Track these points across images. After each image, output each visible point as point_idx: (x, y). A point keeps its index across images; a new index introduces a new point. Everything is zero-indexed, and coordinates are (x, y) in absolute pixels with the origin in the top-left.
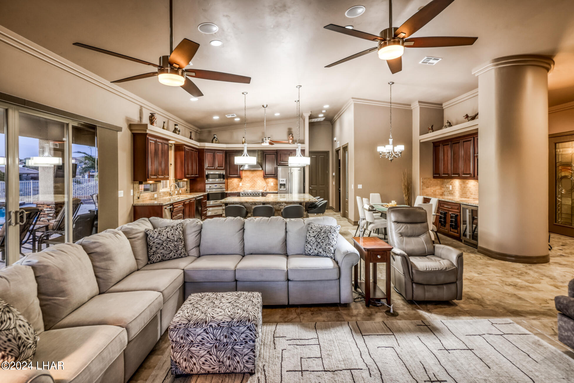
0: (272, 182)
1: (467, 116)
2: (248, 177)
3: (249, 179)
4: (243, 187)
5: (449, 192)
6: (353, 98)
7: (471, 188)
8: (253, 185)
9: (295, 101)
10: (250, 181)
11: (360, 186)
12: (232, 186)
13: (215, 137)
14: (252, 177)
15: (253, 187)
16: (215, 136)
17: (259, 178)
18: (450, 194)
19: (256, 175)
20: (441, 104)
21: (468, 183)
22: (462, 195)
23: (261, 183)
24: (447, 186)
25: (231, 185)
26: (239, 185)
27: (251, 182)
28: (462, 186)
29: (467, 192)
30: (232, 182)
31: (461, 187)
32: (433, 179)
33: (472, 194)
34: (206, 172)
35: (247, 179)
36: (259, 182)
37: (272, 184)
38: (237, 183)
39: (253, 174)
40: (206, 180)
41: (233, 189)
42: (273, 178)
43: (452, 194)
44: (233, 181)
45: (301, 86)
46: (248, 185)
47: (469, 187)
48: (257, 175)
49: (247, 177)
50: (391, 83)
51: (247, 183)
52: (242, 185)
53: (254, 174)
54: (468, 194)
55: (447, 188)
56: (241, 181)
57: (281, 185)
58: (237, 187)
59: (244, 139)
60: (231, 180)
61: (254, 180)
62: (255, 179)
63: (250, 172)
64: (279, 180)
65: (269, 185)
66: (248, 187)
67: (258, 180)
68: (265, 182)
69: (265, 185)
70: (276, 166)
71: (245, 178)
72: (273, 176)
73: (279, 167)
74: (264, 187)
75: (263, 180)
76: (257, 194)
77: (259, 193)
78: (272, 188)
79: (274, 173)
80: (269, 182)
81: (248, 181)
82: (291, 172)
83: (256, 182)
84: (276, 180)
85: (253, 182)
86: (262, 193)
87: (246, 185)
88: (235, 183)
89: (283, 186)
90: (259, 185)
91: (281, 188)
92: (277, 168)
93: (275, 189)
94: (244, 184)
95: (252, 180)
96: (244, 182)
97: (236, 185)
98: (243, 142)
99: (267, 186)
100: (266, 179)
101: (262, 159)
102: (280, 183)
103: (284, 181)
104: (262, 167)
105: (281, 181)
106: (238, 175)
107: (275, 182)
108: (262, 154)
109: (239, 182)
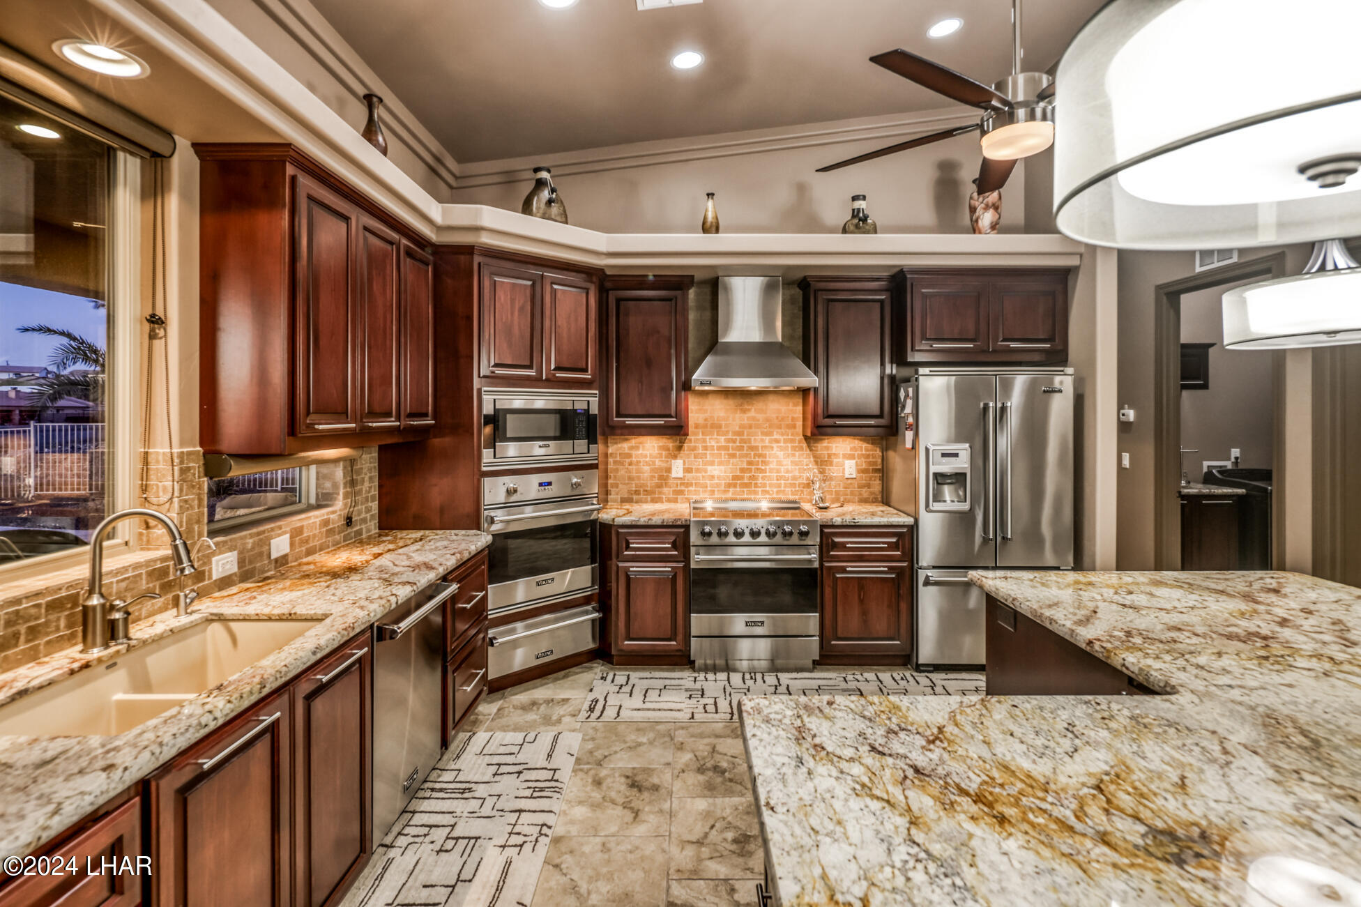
0: (851, 457)
2: (720, 427)
4: (688, 485)
8: (742, 470)
10: (727, 448)
12: (630, 478)
13: (540, 184)
14: (742, 426)
15: (747, 485)
16: (544, 175)
17: (776, 436)
19: (760, 416)
23: (787, 463)
25: (622, 472)
26: (669, 470)
27: (733, 456)
30: (629, 456)
34: (487, 400)
35: (714, 441)
36: (781, 454)
37: (850, 468)
38: (658, 462)
39: (744, 411)
40: (487, 454)
41: (637, 492)
42: (855, 435)
44: (637, 448)
46: (715, 470)
48: (767, 420)
51: (712, 463)
52: (688, 470)
53: (752, 413)
56: (680, 448)
57: (940, 478)
58: (660, 486)
59: (710, 203)
60: (625, 448)
61: (752, 448)
62: (758, 440)
63: (731, 403)
64: (927, 450)
65: (834, 472)
66: (718, 485)
67: (775, 445)
68: (812, 459)
69: (812, 471)
70: (888, 371)
71: (700, 436)
72: (872, 422)
73: (922, 371)
74: (808, 486)
75: (801, 449)
76: (796, 532)
77: (804, 528)
78: (852, 493)
79: (876, 411)
80: (835, 460)
81: (719, 448)
82: (999, 405)
83: (760, 456)
84: (869, 446)
85: (747, 455)
86: (822, 527)
87: (706, 471)
88: (647, 464)
89: (952, 487)
90: (778, 471)
91: (938, 498)
92: (892, 378)
93: (865, 493)
94: (698, 470)
95: (741, 448)
96: (695, 457)
97: (652, 470)
98: (704, 223)
99: (824, 481)
100: (817, 441)
101: (799, 332)
102: (933, 469)
103: (956, 455)
104: (816, 372)
105: (944, 455)
106: (671, 417)
107: (868, 456)
108: (801, 304)
109: (666, 457)
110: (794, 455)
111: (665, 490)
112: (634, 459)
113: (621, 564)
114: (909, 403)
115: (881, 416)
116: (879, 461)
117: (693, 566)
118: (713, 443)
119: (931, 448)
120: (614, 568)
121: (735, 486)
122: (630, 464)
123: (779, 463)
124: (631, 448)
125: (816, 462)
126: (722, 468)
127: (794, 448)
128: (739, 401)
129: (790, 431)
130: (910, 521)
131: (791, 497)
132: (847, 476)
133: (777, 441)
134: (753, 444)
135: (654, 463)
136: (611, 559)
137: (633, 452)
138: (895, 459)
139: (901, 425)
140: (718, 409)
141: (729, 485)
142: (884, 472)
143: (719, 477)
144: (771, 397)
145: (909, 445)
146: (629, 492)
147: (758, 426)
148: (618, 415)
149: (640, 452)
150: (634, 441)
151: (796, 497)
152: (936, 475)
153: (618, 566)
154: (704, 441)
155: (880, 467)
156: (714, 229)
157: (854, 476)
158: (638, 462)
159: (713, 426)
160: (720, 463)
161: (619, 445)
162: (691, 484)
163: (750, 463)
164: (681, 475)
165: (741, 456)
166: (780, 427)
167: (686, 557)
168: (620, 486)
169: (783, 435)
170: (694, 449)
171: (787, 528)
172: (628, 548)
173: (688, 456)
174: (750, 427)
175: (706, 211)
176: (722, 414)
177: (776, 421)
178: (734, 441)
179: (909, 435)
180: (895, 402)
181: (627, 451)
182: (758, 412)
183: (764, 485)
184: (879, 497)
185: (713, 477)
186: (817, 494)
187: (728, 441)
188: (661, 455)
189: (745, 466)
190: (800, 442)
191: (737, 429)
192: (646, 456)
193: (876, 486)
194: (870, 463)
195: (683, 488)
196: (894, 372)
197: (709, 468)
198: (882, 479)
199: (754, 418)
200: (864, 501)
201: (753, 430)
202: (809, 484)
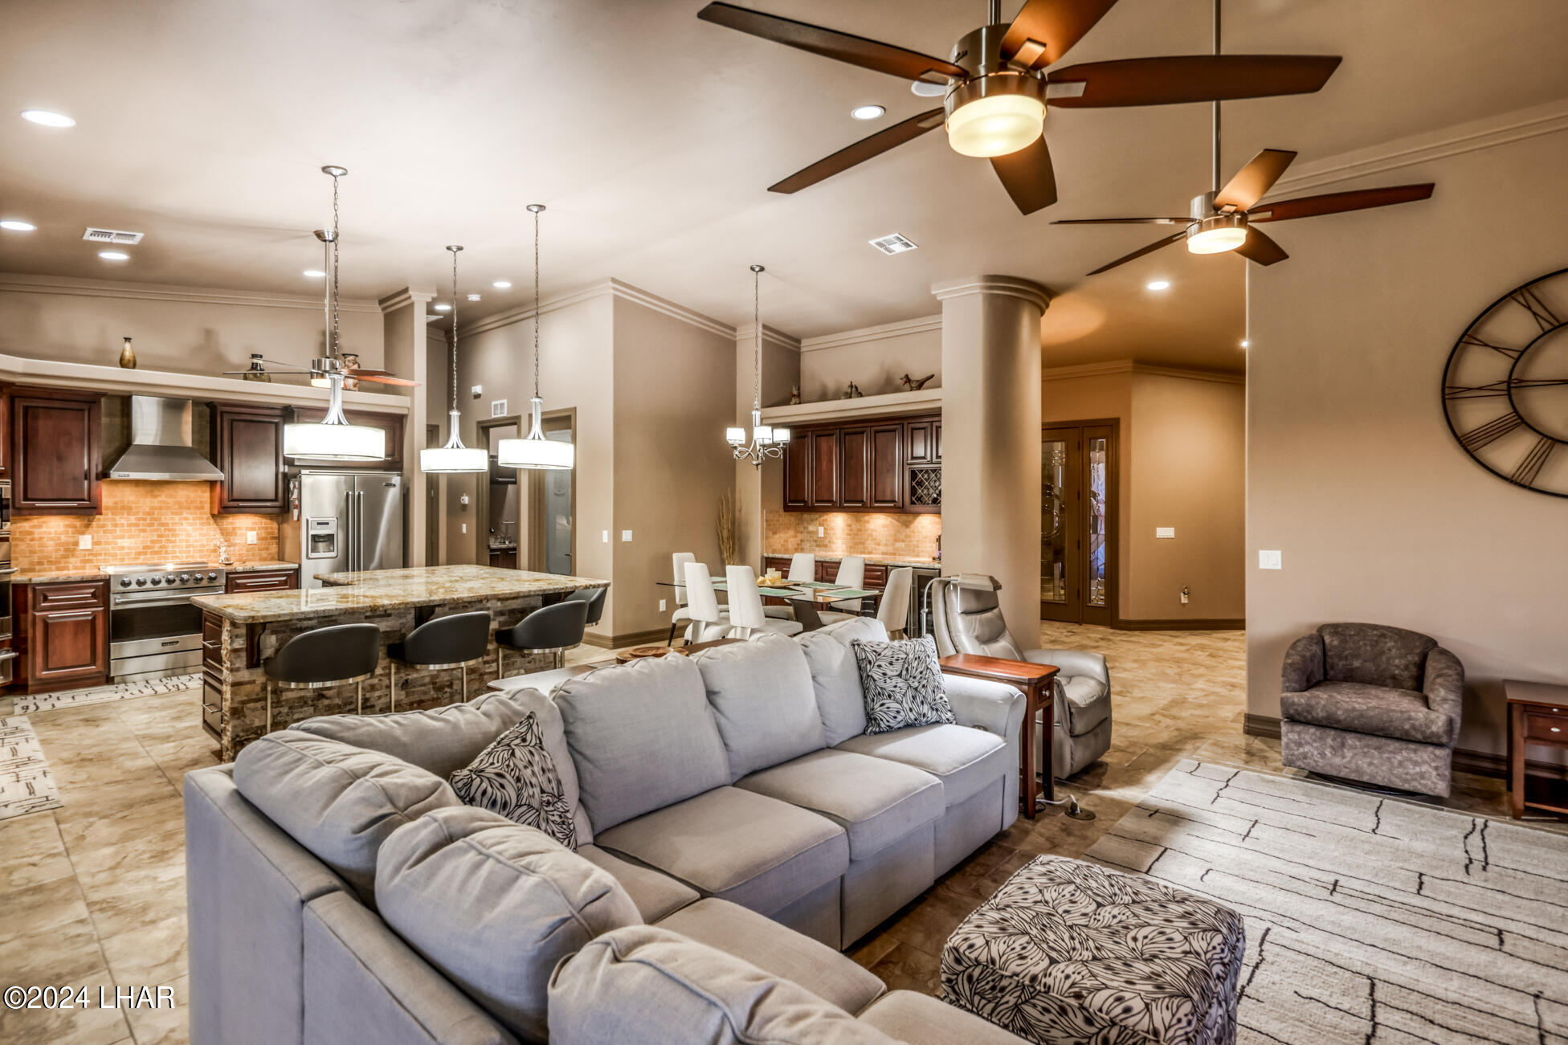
0: (253, 529)
1: (908, 379)
2: (131, 508)
3: (133, 519)
4: (96, 555)
5: (816, 541)
6: (614, 280)
7: (875, 531)
8: (152, 542)
9: (449, 248)
10: (137, 525)
11: (627, 536)
12: (32, 552)
14: (152, 508)
15: (156, 553)
17: (185, 515)
18: (817, 546)
19: (170, 500)
20: (798, 341)
21: (868, 522)
22: (851, 547)
23: (196, 534)
24: (811, 528)
25: (25, 547)
26: (76, 544)
27: (144, 531)
28: (853, 527)
29: (868, 539)
30: (32, 534)
31: (851, 530)
32: (783, 514)
33: (879, 545)
35: (119, 520)
36: (190, 528)
37: (252, 537)
38: (63, 538)
39: (155, 496)
41: (43, 563)
42: (256, 513)
43: (826, 546)
44: (40, 526)
45: (545, 207)
46: (126, 542)
47: (872, 530)
48: (178, 503)
49: (126, 509)
50: (757, 269)
51: (122, 537)
52: (95, 543)
53: (163, 498)
54: (870, 545)
55: (809, 532)
56: (90, 526)
57: (316, 539)
58: (65, 557)
59: (127, 346)
60: (26, 526)
61: (162, 525)
62: (167, 518)
63: (141, 489)
64: (307, 521)
65: (238, 540)
66: (128, 554)
67: (184, 522)
68: (219, 531)
69: (218, 540)
70: (281, 469)
71: (110, 516)
72: (269, 504)
73: (303, 471)
74: (215, 551)
75: (209, 524)
76: (206, 577)
77: (213, 575)
78: (253, 555)
79: (272, 496)
80: (239, 532)
81: (130, 525)
82: (356, 493)
83: (169, 530)
84: (268, 521)
85: (157, 530)
86: (227, 574)
87: (116, 544)
88: (52, 539)
89: (325, 544)
90: (187, 541)
91: (314, 550)
92: (285, 475)
93: (264, 554)
94: (107, 543)
95: (151, 525)
96: (105, 532)
97: (57, 545)
98: (122, 359)
99: (229, 546)
100: (223, 518)
101: (207, 438)
102: (312, 532)
103: (327, 524)
104: (222, 470)
105: (319, 524)
106: (84, 500)
107: (267, 528)
108: (208, 418)
109: (73, 533)
110: (202, 529)
111: (72, 560)
112: (36, 536)
113: (37, 614)
114: (296, 491)
115: (276, 500)
116: (276, 531)
117: (112, 608)
118: (123, 521)
119: (310, 519)
120: (30, 618)
121: (145, 554)
122: (32, 540)
123: (188, 535)
124: (34, 526)
125: (222, 534)
126: (133, 540)
127: (202, 524)
128: (148, 488)
129: (198, 512)
130: (296, 566)
131: (199, 560)
132: (249, 542)
133: (186, 519)
134: (163, 521)
135: (59, 539)
136: (26, 611)
137: (36, 531)
138: (288, 529)
139: (292, 506)
140: (128, 495)
141: (139, 554)
142: (279, 539)
143: (129, 548)
144: (181, 486)
145: (295, 518)
146: (32, 563)
147: (168, 508)
148: (26, 498)
149: (44, 529)
150: (36, 521)
151: (205, 560)
152: (314, 536)
153: (34, 616)
154: (114, 520)
155: (276, 535)
156: (131, 365)
157: (255, 542)
158: (41, 539)
159: (123, 508)
160: (130, 537)
161: (19, 525)
162: (101, 554)
163: (161, 536)
164: (89, 547)
165: (151, 531)
166: (189, 509)
167: (106, 603)
168: (20, 559)
169: (191, 514)
170: (103, 526)
171: (199, 576)
172: (46, 599)
173: (98, 532)
174: (161, 508)
175: (124, 350)
176: (132, 498)
177: (185, 504)
178: (145, 519)
179: (296, 512)
180: (287, 491)
181: (28, 529)
182: (164, 497)
183: (174, 552)
184: (276, 556)
185: (123, 548)
186: (223, 557)
187: (139, 519)
188: (67, 533)
189: (155, 538)
190: (207, 519)
191: (148, 510)
192: (50, 533)
193: (274, 548)
194: (268, 533)
195: (91, 558)
196: (286, 470)
197: (119, 541)
198: (278, 544)
199: (164, 502)
200: (265, 559)
201: (163, 511)
202: (216, 550)
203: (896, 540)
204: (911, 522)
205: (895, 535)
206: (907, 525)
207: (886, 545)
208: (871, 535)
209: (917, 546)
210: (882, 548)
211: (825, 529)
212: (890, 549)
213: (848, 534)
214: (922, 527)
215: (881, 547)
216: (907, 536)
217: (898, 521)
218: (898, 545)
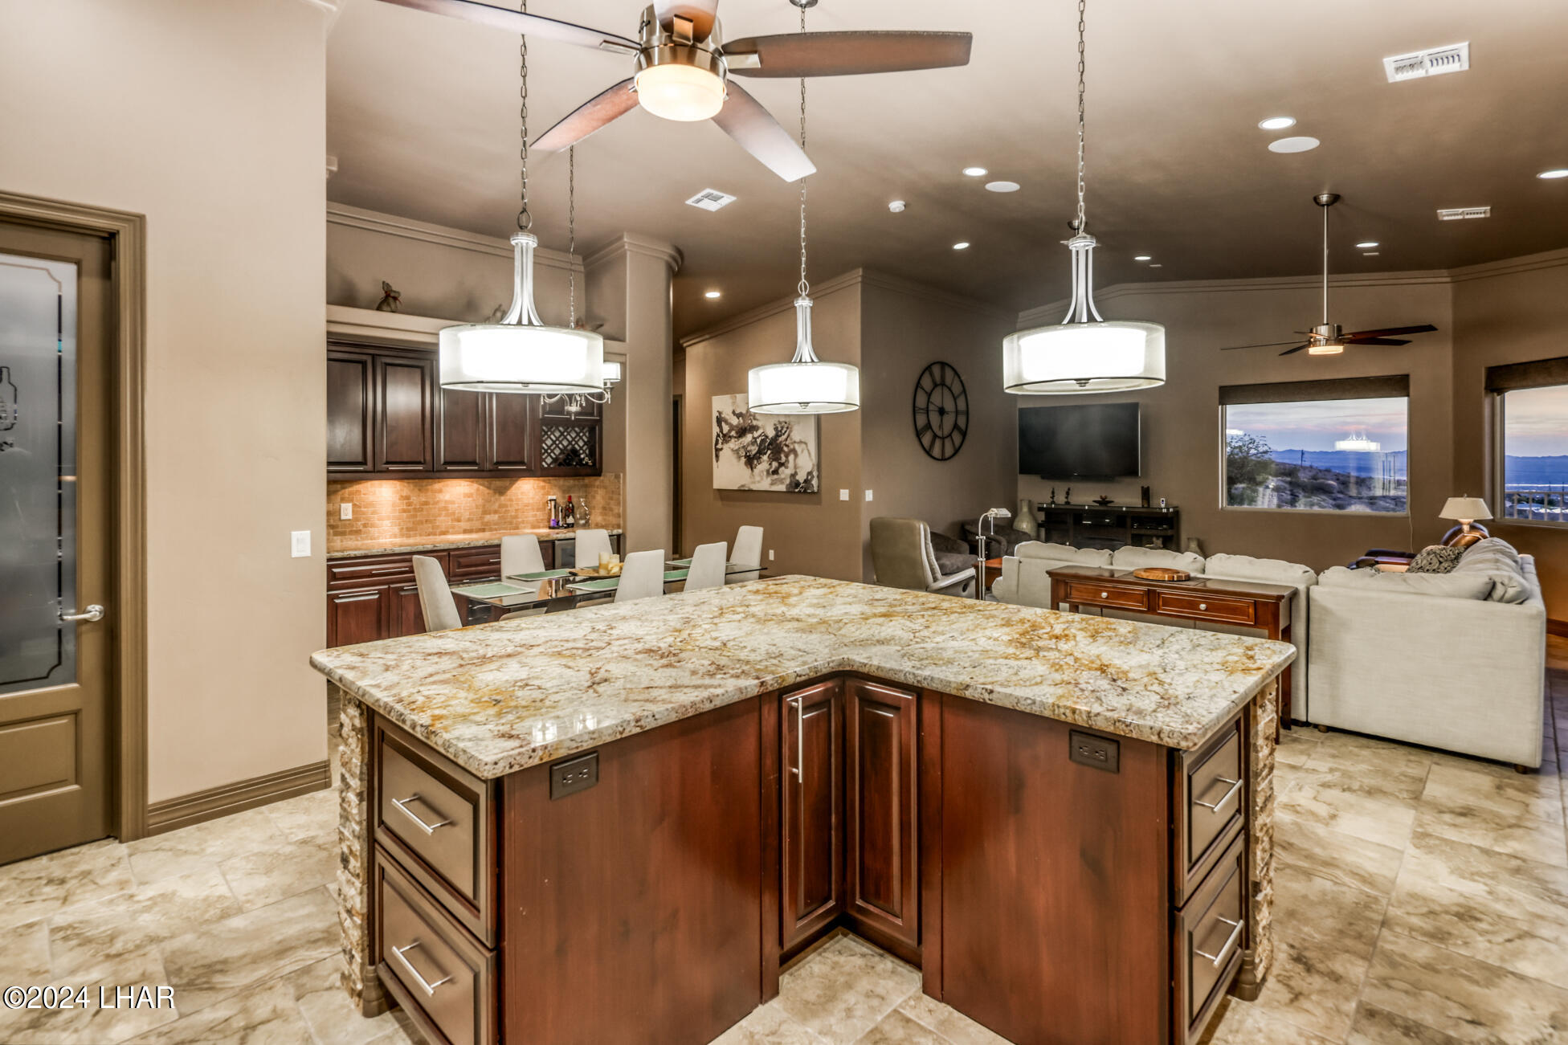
7: (453, 502)
21: (440, 491)
22: (408, 529)
28: (414, 499)
29: (440, 515)
31: (409, 504)
43: (358, 532)
47: (446, 502)
54: (443, 521)
203: (485, 512)
204: (507, 488)
205: (484, 506)
206: (501, 491)
207: (469, 520)
208: (446, 509)
209: (516, 517)
210: (464, 525)
211: (354, 505)
212: (477, 524)
213: (404, 511)
214: (522, 493)
215: (462, 524)
216: (501, 506)
217: (489, 488)
218: (488, 518)
